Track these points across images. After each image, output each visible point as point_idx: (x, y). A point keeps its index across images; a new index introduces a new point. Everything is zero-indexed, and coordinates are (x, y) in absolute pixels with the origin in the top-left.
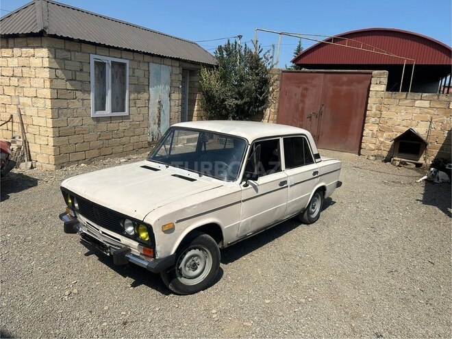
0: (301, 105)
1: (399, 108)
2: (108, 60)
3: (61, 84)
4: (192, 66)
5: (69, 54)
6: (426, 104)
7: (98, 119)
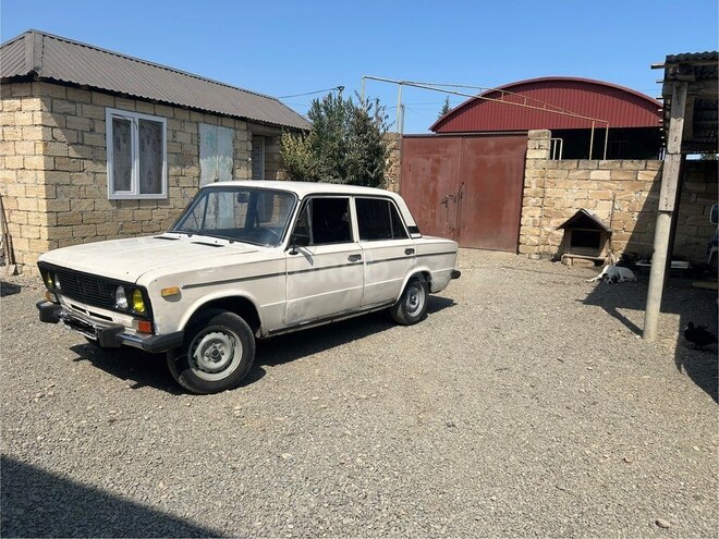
0: (432, 185)
1: (569, 182)
2: (134, 117)
3: (60, 149)
4: (268, 130)
5: (72, 107)
6: (605, 175)
7: (118, 203)
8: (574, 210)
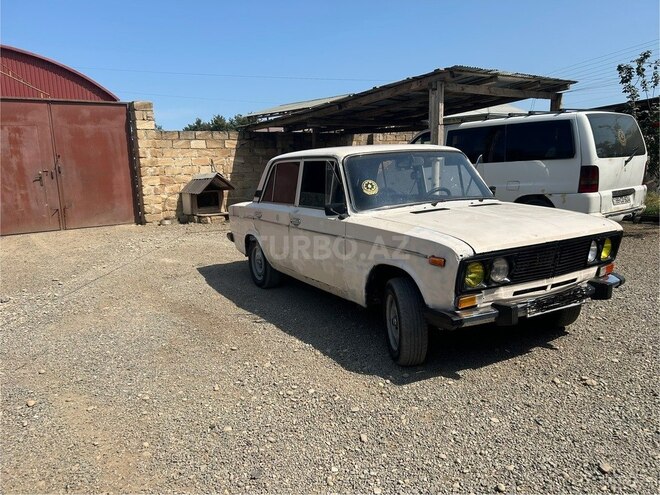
1: (174, 151)
6: (201, 144)
8: (182, 177)
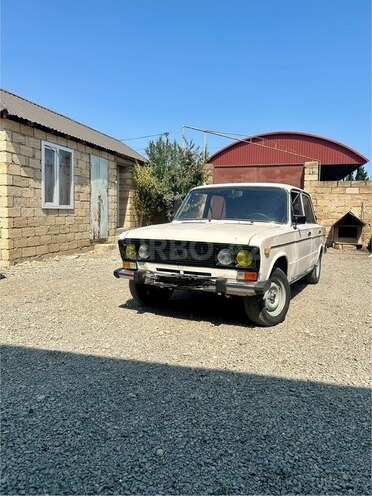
1: (332, 195)
2: (57, 147)
3: (18, 170)
4: (125, 161)
5: (23, 138)
6: (356, 190)
7: (47, 211)
8: (336, 214)
